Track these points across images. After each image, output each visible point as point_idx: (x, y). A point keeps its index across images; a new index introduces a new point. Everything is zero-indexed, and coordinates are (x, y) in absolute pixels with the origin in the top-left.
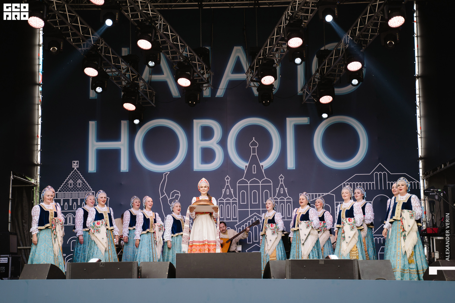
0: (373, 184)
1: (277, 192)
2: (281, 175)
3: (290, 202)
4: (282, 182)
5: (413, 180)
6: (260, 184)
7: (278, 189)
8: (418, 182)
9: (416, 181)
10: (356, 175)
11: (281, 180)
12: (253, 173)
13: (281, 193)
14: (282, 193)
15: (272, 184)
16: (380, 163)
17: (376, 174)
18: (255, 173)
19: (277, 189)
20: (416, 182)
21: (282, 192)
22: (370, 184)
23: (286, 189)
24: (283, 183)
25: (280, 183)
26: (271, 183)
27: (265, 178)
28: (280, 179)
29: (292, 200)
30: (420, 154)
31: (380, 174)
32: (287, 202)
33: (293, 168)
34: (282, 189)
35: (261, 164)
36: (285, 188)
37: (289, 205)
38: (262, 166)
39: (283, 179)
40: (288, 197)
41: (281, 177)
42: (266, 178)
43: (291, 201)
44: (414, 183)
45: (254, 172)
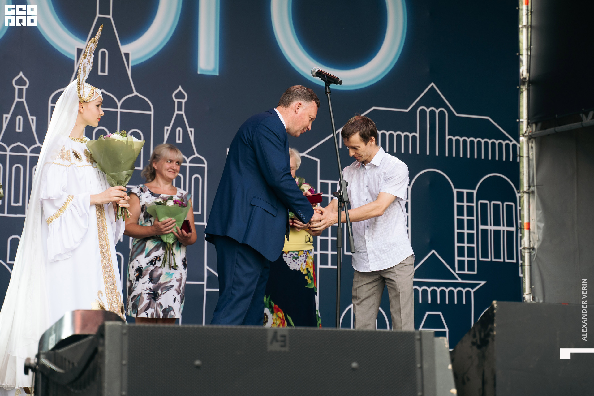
0: (414, 138)
1: (166, 137)
2: (180, 88)
3: (200, 171)
4: (180, 109)
5: (505, 138)
6: (119, 110)
7: (167, 130)
8: (514, 142)
9: (511, 141)
10: (374, 110)
11: (180, 104)
12: (100, 73)
13: (177, 141)
14: (181, 142)
15: (152, 113)
16: (432, 84)
17: (423, 112)
18: (106, 74)
19: (166, 128)
20: (511, 144)
21: (179, 140)
22: (406, 137)
23: (191, 131)
24: (183, 113)
25: (176, 112)
26: (150, 110)
27: (133, 92)
28: (176, 100)
29: (206, 166)
30: (523, 69)
31: (432, 113)
32: (193, 170)
33: (214, 70)
34: (179, 131)
35: (124, 49)
36: (189, 129)
37: (197, 179)
38: (127, 55)
39: (184, 101)
40: (197, 155)
41: (180, 95)
42: (135, 93)
43: (204, 168)
44: (507, 145)
45: (103, 70)
